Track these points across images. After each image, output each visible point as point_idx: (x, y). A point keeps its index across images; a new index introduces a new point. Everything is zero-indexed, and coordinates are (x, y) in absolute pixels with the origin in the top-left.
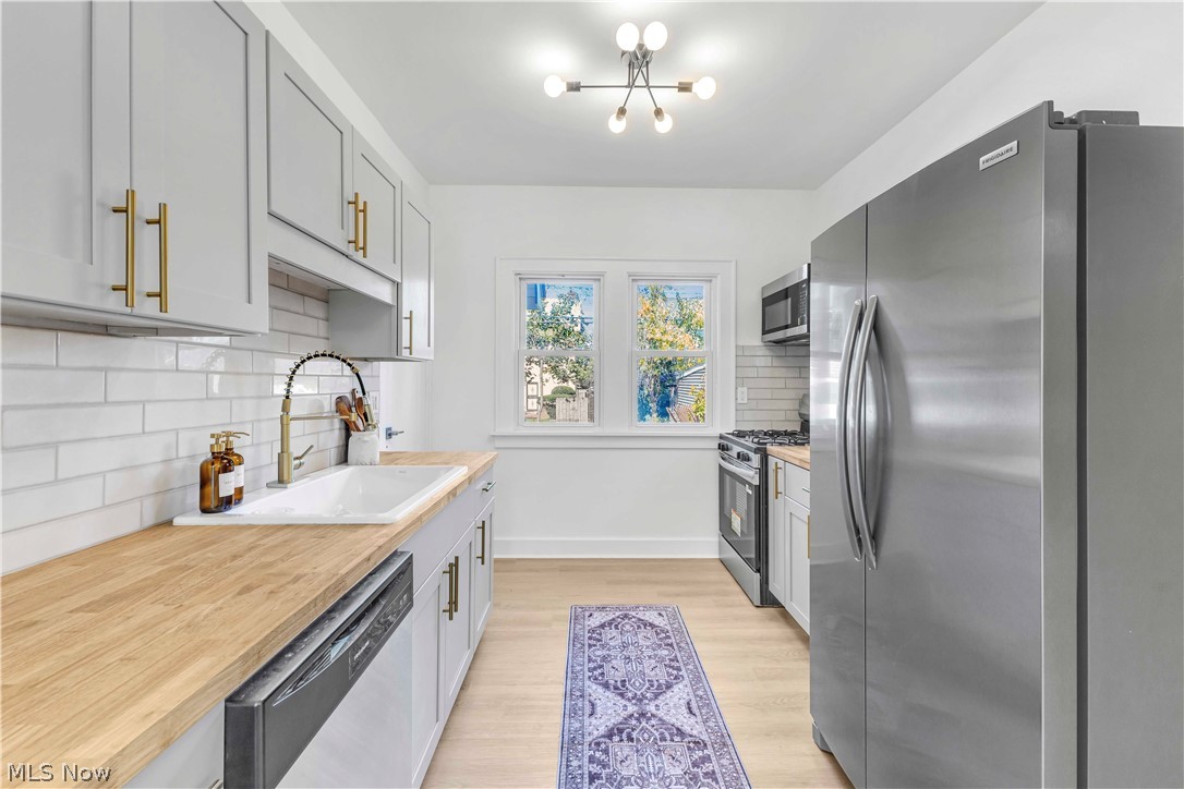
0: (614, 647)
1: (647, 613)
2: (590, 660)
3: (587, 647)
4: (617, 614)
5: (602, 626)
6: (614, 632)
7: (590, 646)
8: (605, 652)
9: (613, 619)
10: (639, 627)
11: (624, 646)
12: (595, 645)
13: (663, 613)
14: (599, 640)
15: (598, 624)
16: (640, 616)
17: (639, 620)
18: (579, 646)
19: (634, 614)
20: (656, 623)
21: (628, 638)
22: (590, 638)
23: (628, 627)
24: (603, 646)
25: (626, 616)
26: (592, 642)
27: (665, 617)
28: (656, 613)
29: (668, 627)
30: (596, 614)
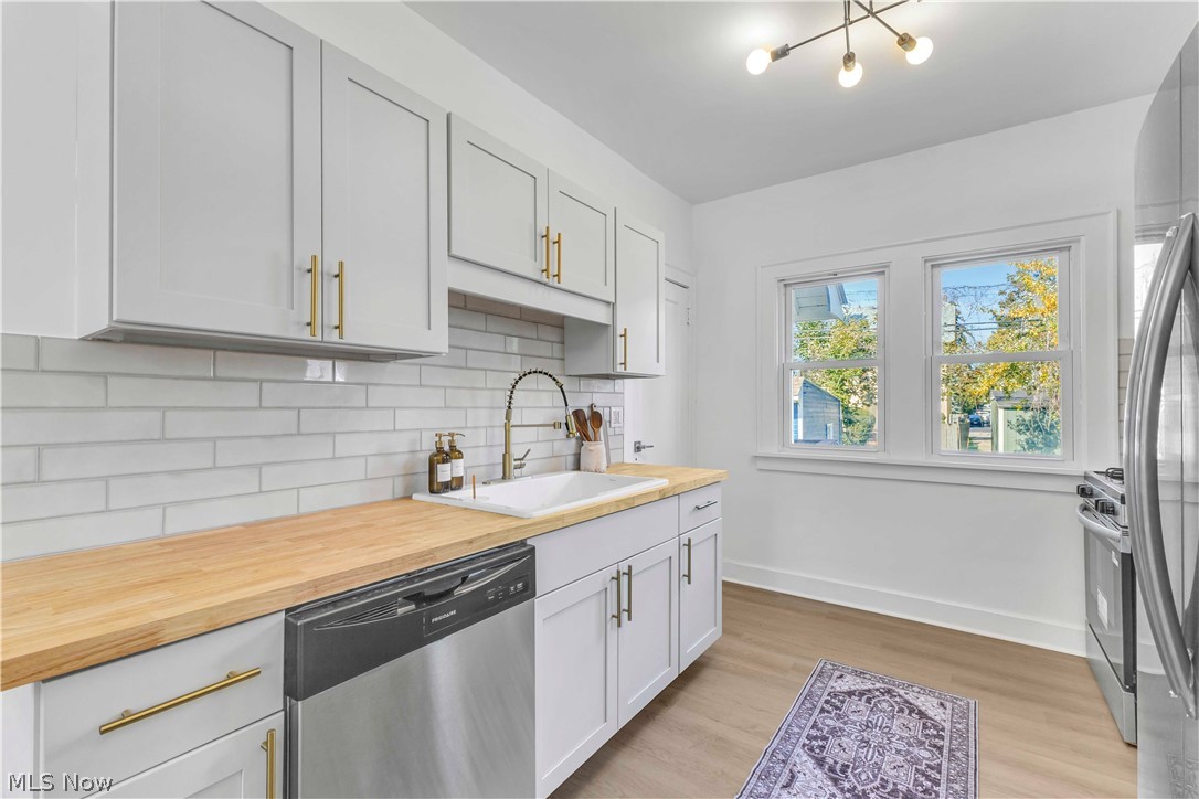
0: (854, 723)
1: (922, 698)
2: (814, 726)
3: (818, 710)
4: (878, 685)
5: (850, 694)
6: (862, 706)
7: (822, 710)
8: (838, 724)
9: (869, 691)
10: (901, 710)
11: (868, 726)
12: (828, 712)
13: (949, 705)
14: (837, 708)
15: (845, 688)
16: (910, 697)
17: (907, 701)
18: (809, 706)
19: (902, 692)
20: (930, 713)
21: (876, 718)
22: (827, 702)
23: (885, 705)
24: (839, 717)
25: (889, 692)
26: (827, 707)
27: (949, 711)
28: (935, 702)
29: (947, 725)
30: (848, 678)
